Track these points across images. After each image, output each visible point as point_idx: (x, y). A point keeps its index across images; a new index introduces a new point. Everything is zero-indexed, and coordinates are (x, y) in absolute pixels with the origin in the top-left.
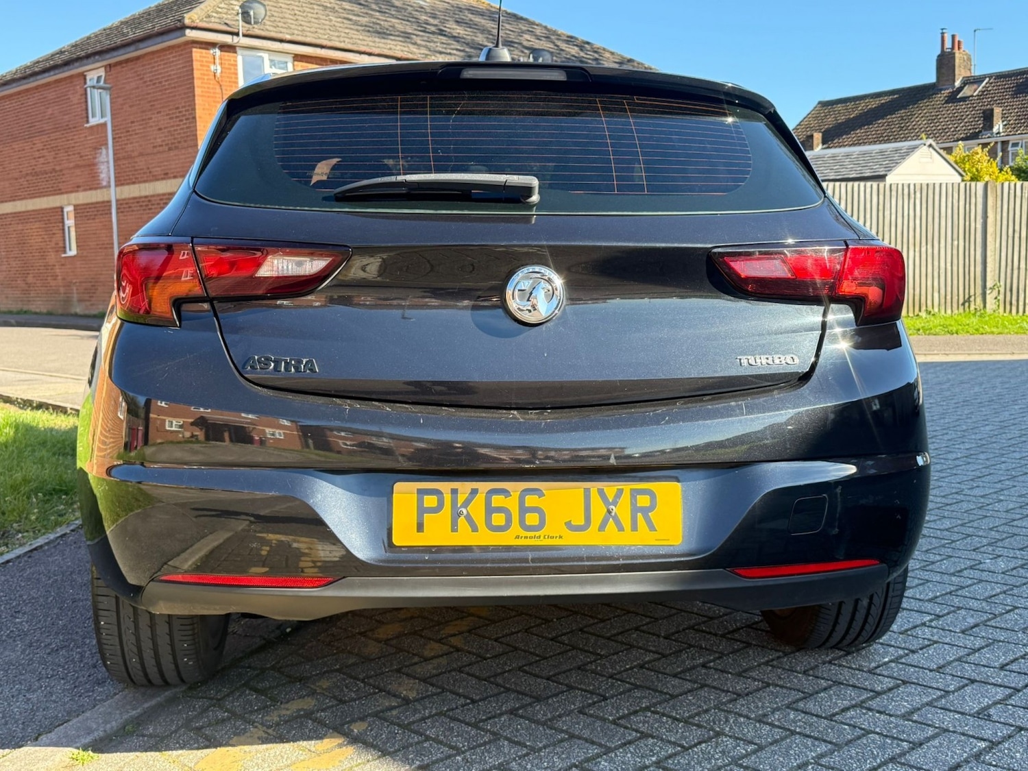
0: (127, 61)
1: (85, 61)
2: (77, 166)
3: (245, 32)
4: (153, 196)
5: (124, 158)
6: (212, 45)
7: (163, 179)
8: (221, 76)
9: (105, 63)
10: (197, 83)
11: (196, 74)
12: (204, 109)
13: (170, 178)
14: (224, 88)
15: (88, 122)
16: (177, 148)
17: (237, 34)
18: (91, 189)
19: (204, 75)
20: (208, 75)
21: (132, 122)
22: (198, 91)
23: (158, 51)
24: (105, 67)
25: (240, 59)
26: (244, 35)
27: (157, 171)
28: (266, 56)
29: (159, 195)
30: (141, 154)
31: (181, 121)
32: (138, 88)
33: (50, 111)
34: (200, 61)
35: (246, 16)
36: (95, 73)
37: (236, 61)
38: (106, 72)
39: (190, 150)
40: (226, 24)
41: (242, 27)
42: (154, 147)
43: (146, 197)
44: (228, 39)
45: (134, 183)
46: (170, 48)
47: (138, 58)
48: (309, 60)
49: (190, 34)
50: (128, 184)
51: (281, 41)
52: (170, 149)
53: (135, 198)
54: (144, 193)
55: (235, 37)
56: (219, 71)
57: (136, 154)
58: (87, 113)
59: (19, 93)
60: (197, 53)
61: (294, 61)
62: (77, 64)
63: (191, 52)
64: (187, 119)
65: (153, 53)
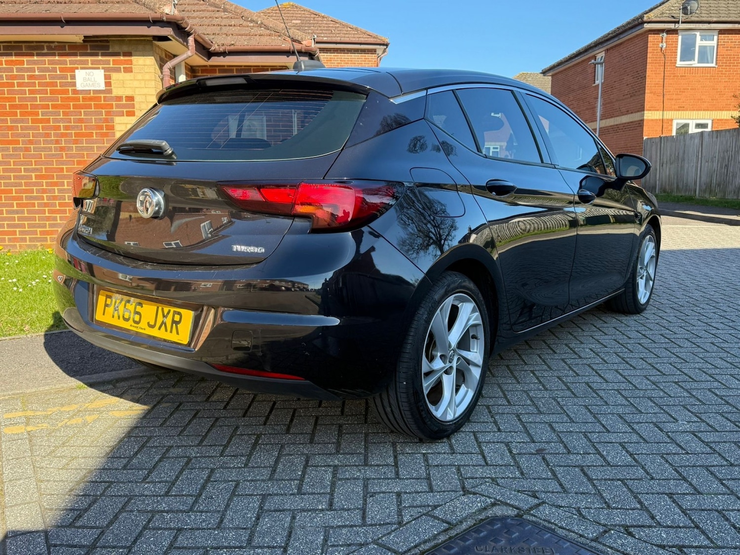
0: (616, 46)
1: (595, 49)
2: (587, 109)
3: (683, 20)
4: (620, 124)
5: (609, 103)
6: (662, 31)
7: (626, 114)
8: (666, 50)
9: (604, 49)
10: (649, 55)
11: (649, 50)
12: (651, 71)
13: (629, 114)
14: (666, 56)
15: (594, 83)
16: (634, 95)
17: (678, 22)
18: (592, 122)
19: (654, 50)
20: (657, 50)
21: (615, 82)
22: (649, 60)
23: (631, 39)
24: (605, 50)
25: (680, 38)
26: (683, 22)
27: (623, 110)
28: (698, 34)
29: (623, 124)
30: (617, 100)
31: (638, 79)
32: (619, 62)
33: (578, 79)
34: (653, 42)
35: (685, 10)
36: (601, 55)
37: (678, 39)
38: (605, 54)
39: (641, 96)
40: (673, 17)
41: (681, 17)
42: (624, 96)
43: (617, 125)
44: (672, 26)
45: (612, 117)
46: (637, 36)
47: (621, 44)
48: (730, 32)
49: (647, 26)
50: (609, 118)
51: (709, 22)
52: (631, 96)
53: (611, 126)
54: (616, 123)
55: (677, 24)
56: (664, 47)
57: (615, 100)
58: (595, 78)
59: (565, 70)
60: (651, 38)
61: (719, 34)
62: (590, 51)
63: (648, 37)
64: (641, 78)
65: (629, 40)
